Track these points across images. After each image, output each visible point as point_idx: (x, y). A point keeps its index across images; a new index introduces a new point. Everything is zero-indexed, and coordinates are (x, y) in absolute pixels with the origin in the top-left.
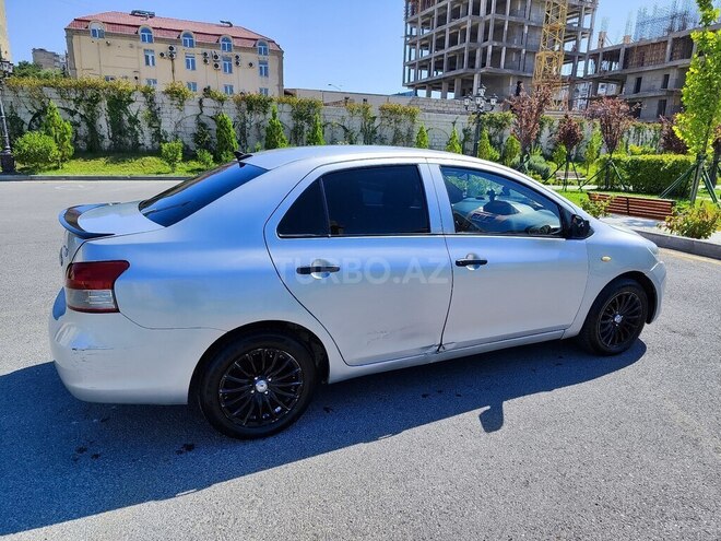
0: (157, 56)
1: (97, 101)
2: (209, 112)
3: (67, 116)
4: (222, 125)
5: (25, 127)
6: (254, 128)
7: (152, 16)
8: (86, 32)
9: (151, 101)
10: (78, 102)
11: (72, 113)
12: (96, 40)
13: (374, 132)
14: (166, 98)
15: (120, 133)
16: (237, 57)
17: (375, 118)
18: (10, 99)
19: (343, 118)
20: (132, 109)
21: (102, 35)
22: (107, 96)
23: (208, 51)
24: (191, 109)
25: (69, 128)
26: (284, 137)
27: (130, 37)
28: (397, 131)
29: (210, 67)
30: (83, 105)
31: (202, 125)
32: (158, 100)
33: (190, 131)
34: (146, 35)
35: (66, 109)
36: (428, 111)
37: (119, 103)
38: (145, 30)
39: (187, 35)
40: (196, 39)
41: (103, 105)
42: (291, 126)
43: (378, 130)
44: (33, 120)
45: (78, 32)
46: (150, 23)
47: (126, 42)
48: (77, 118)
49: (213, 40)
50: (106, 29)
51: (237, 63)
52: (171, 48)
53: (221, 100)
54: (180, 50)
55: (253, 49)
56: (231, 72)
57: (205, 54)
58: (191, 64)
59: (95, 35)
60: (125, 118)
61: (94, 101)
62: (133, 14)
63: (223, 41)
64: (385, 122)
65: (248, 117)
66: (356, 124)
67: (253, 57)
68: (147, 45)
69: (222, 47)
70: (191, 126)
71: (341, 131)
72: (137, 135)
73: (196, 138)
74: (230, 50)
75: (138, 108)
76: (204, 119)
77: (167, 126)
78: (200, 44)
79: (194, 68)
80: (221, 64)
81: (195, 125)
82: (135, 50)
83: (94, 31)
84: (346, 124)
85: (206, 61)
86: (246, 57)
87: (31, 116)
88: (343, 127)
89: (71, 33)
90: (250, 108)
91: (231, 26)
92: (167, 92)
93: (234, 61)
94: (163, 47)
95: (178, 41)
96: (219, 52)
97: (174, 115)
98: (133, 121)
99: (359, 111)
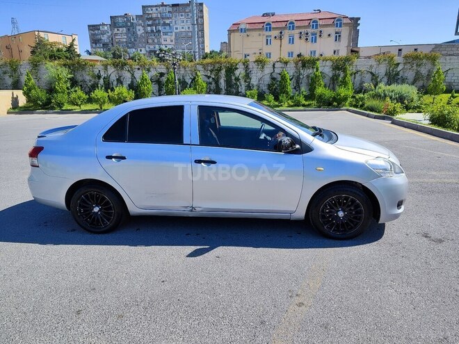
0: (273, 38)
1: (220, 70)
2: (277, 71)
3: (206, 79)
4: (283, 78)
5: (188, 86)
6: (305, 78)
7: (273, 15)
8: (237, 30)
9: (247, 67)
10: (211, 71)
11: (209, 77)
12: (242, 34)
13: (397, 74)
14: (255, 65)
15: (230, 86)
16: (321, 31)
17: (398, 64)
18: (182, 72)
19: (371, 66)
20: (237, 73)
21: (245, 30)
22: (225, 67)
23: (303, 31)
24: (268, 70)
25: (205, 85)
26: (322, 83)
27: (259, 29)
28: (418, 73)
29: (303, 40)
30: (214, 73)
31: (273, 79)
32: (250, 67)
33: (266, 83)
34: (268, 27)
35: (206, 76)
36: (450, 55)
37: (231, 70)
38: (269, 24)
39: (292, 23)
40: (296, 24)
41: (223, 72)
42: (331, 75)
43: (401, 74)
44: (192, 82)
45: (234, 31)
46: (272, 19)
47: (258, 33)
48: (211, 80)
49: (306, 23)
50: (248, 26)
51: (320, 36)
52: (281, 33)
53: (286, 63)
54: (286, 33)
55: (332, 25)
56: (315, 42)
57: (301, 33)
58: (291, 41)
59: (241, 32)
60: (233, 78)
61: (219, 70)
62: (263, 16)
63: (314, 23)
64: (408, 66)
65: (302, 71)
66: (382, 70)
67: (332, 30)
68: (268, 33)
69: (311, 27)
70: (267, 80)
71: (369, 76)
72: (238, 87)
73: (269, 86)
74: (317, 28)
75: (240, 72)
76: (274, 75)
77: (254, 81)
78: (299, 27)
79: (293, 43)
80: (310, 38)
81: (269, 79)
82: (261, 37)
83: (241, 29)
84: (373, 71)
85: (300, 37)
86: (326, 31)
87: (191, 80)
88: (371, 73)
89: (230, 32)
90: (304, 66)
91: (320, 12)
92: (256, 61)
93: (318, 34)
94: (276, 33)
95: (285, 28)
96: (310, 30)
97: (259, 74)
98: (237, 79)
99: (385, 60)
